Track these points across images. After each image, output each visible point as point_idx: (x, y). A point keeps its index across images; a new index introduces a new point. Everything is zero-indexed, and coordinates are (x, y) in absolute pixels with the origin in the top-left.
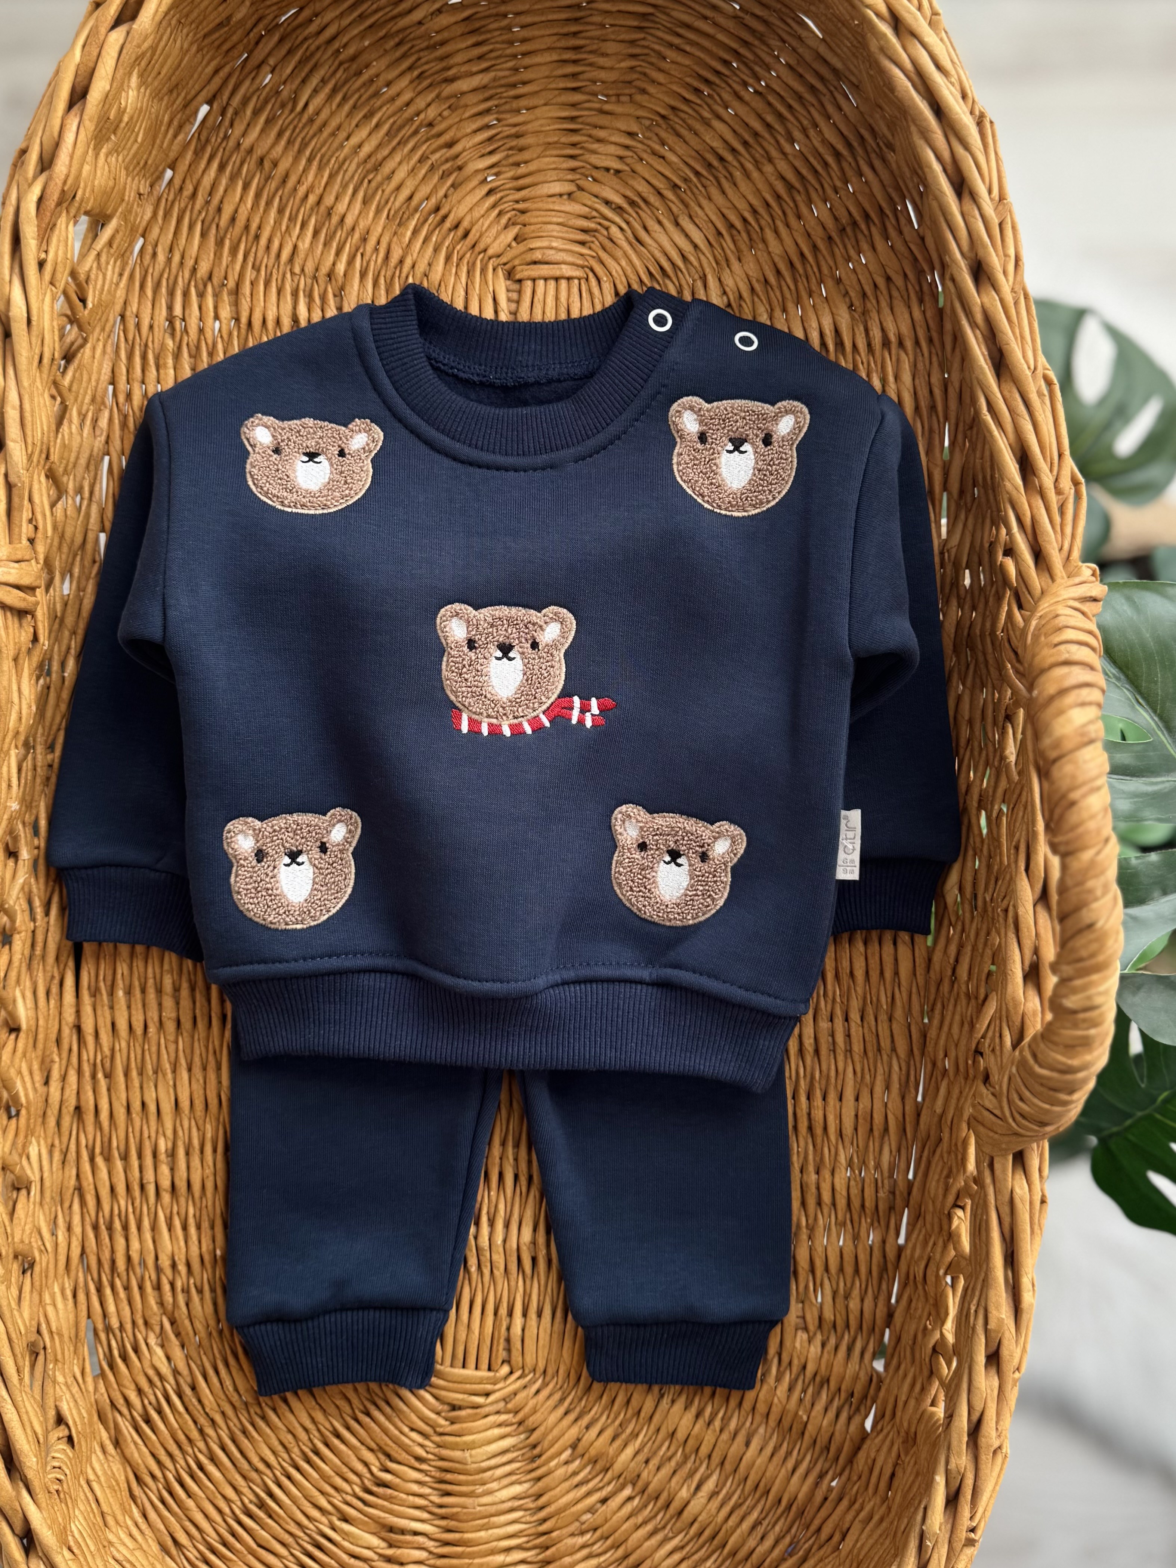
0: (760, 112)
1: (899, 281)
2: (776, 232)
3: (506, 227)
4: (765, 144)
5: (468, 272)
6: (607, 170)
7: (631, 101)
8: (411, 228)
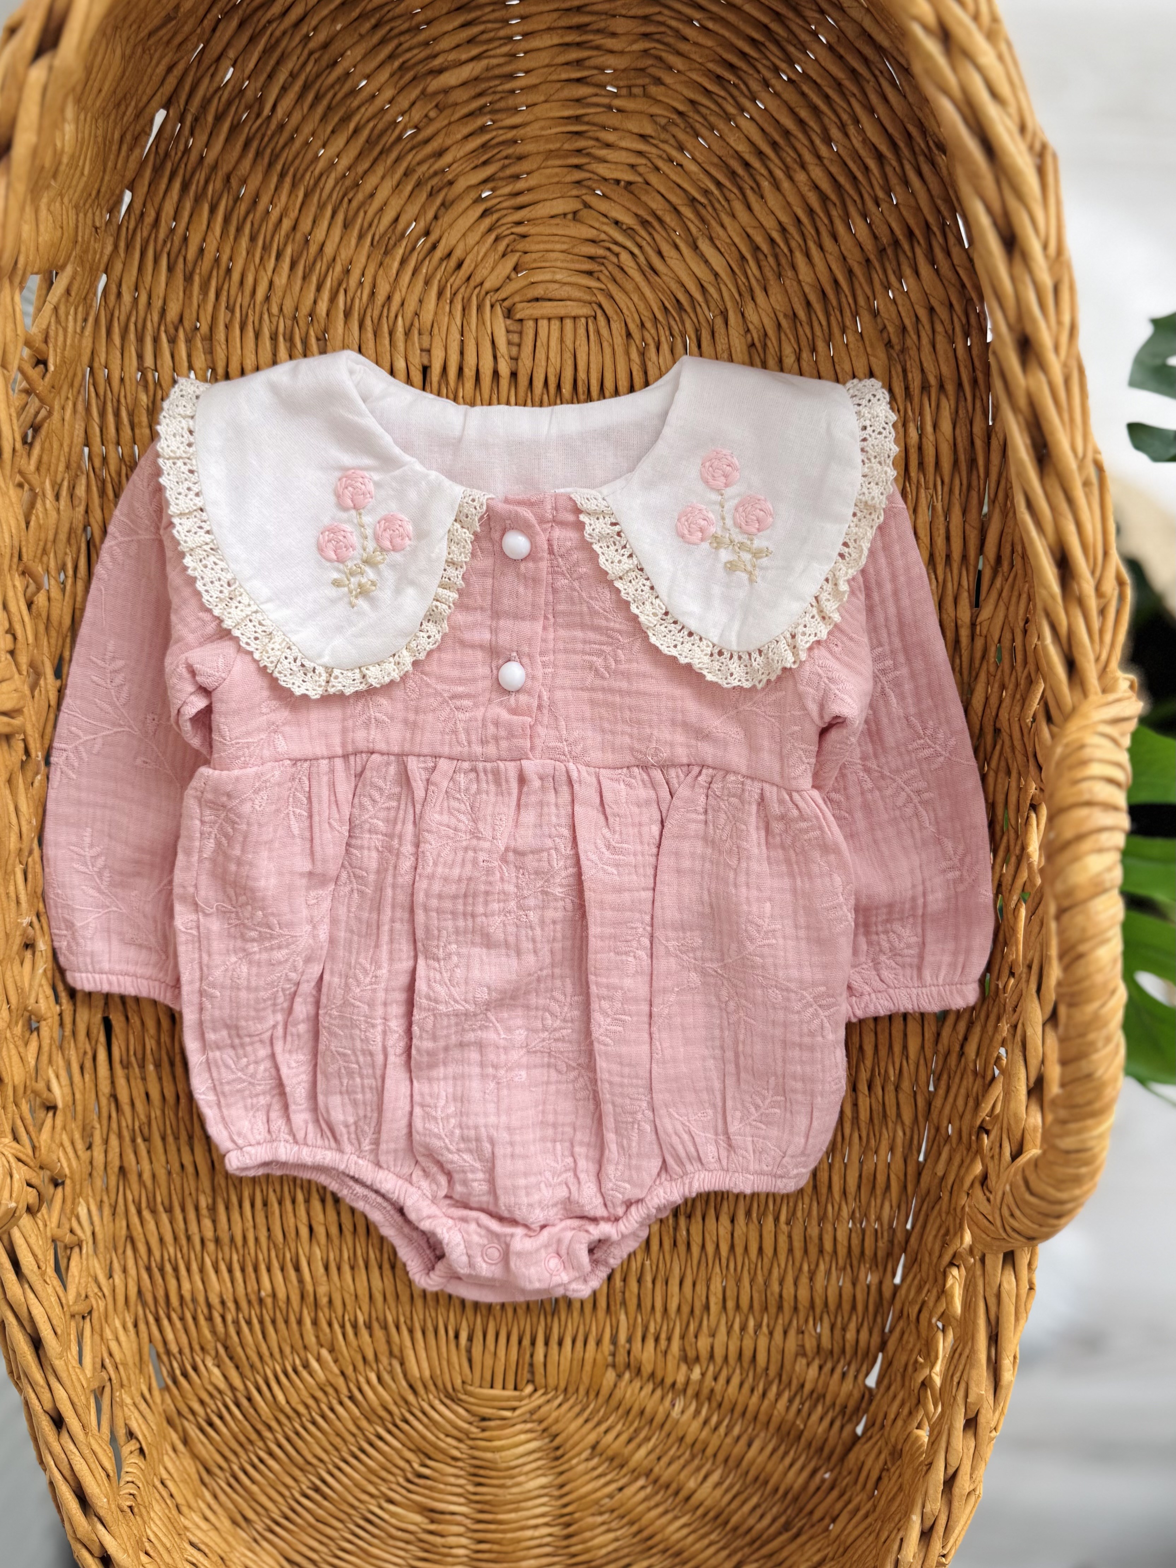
0: (793, 105)
1: (942, 311)
2: (808, 255)
3: (504, 255)
4: (799, 146)
5: (464, 309)
6: (618, 182)
7: (646, 95)
8: (398, 258)
